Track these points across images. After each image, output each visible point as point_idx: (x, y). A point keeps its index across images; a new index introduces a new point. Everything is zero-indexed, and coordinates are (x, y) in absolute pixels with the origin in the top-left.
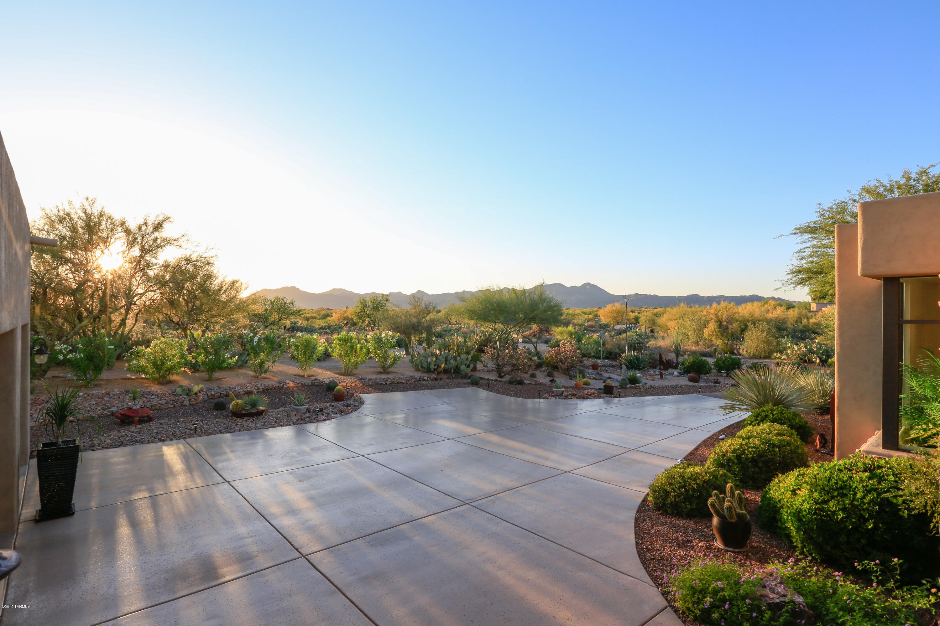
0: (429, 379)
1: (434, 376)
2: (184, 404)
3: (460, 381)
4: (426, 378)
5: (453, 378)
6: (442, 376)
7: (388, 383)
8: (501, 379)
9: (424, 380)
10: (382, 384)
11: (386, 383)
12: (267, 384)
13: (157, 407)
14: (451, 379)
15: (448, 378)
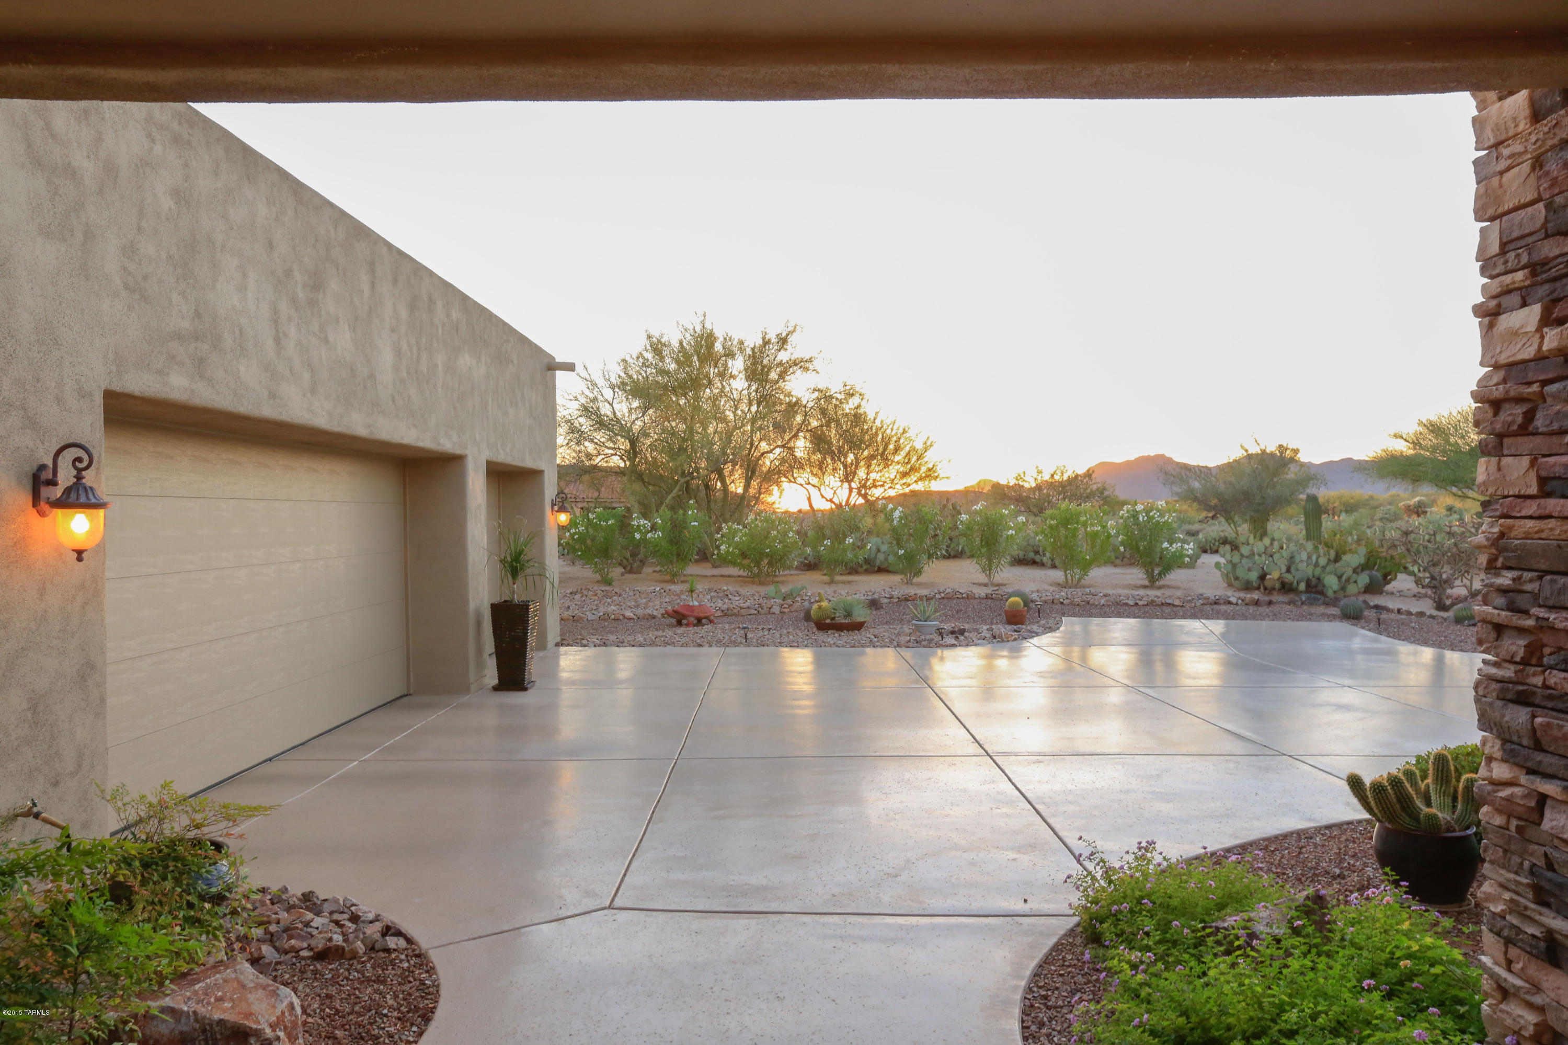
0: (1240, 601)
1: (1256, 595)
2: (772, 610)
3: (1322, 609)
4: (1233, 600)
5: (1303, 603)
6: (1276, 597)
7: (1140, 603)
8: (1442, 614)
9: (1230, 603)
10: (1126, 604)
11: (1136, 604)
12: (906, 592)
13: (735, 611)
14: (1297, 606)
15: (1289, 603)
